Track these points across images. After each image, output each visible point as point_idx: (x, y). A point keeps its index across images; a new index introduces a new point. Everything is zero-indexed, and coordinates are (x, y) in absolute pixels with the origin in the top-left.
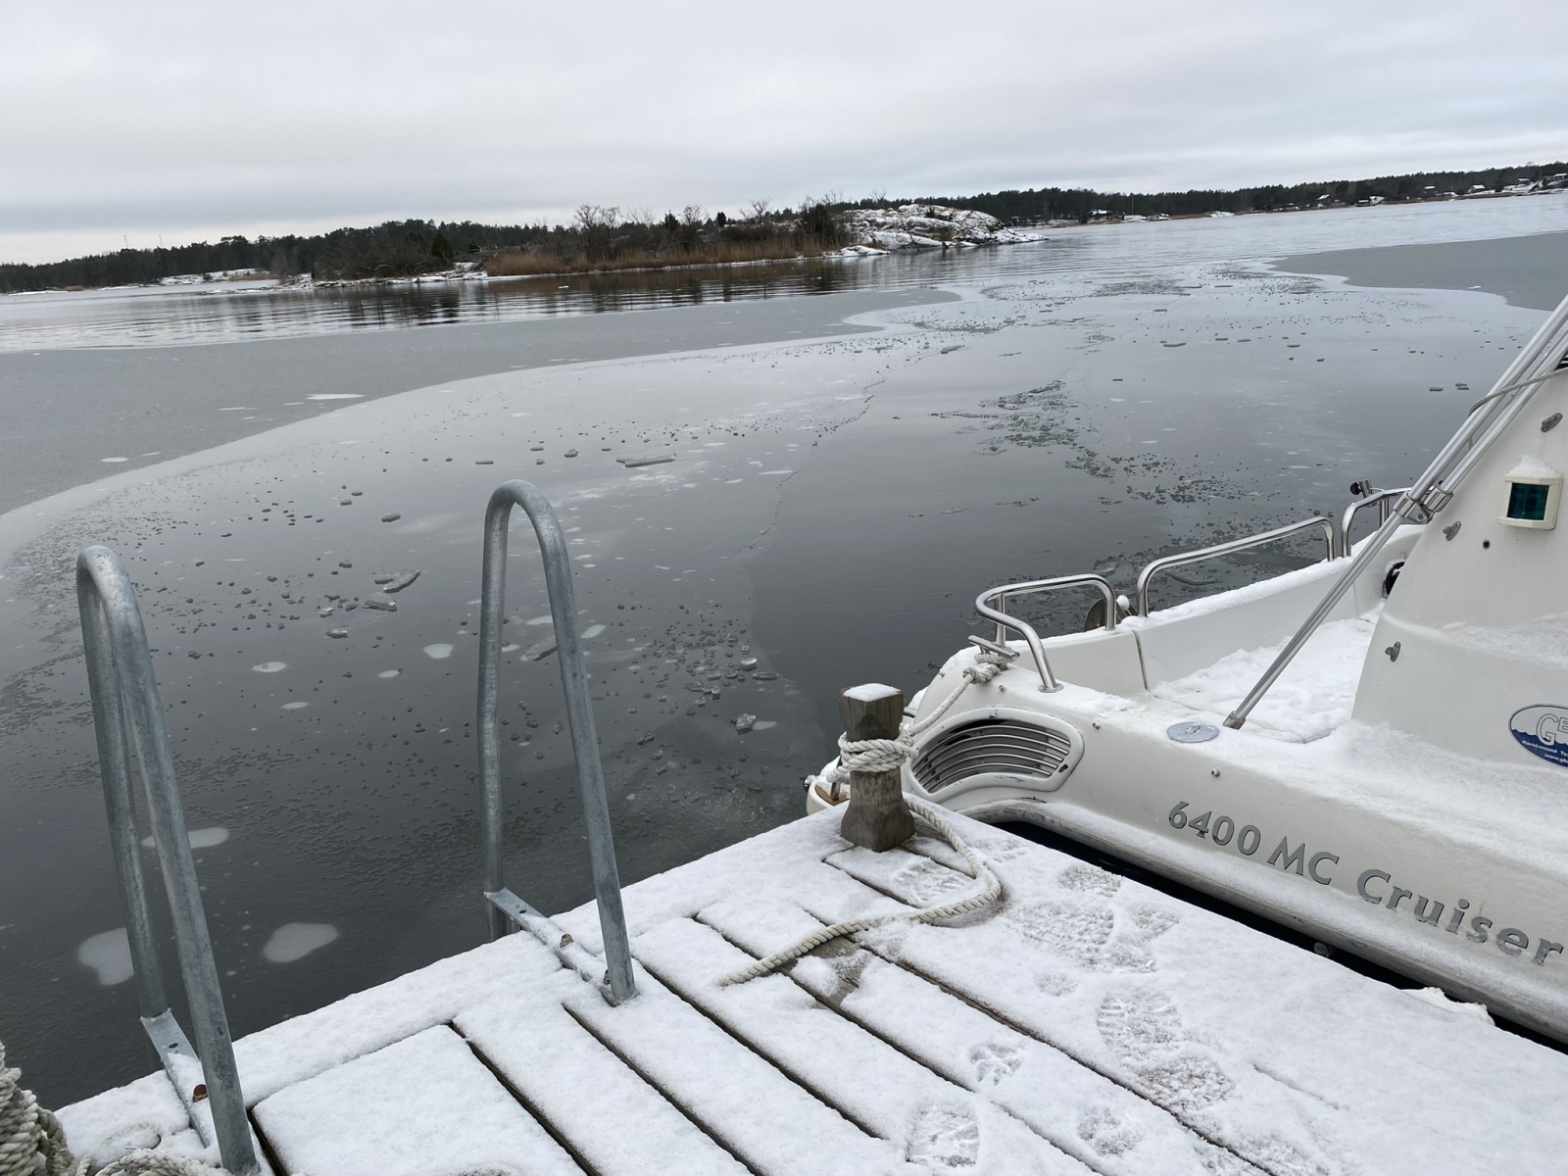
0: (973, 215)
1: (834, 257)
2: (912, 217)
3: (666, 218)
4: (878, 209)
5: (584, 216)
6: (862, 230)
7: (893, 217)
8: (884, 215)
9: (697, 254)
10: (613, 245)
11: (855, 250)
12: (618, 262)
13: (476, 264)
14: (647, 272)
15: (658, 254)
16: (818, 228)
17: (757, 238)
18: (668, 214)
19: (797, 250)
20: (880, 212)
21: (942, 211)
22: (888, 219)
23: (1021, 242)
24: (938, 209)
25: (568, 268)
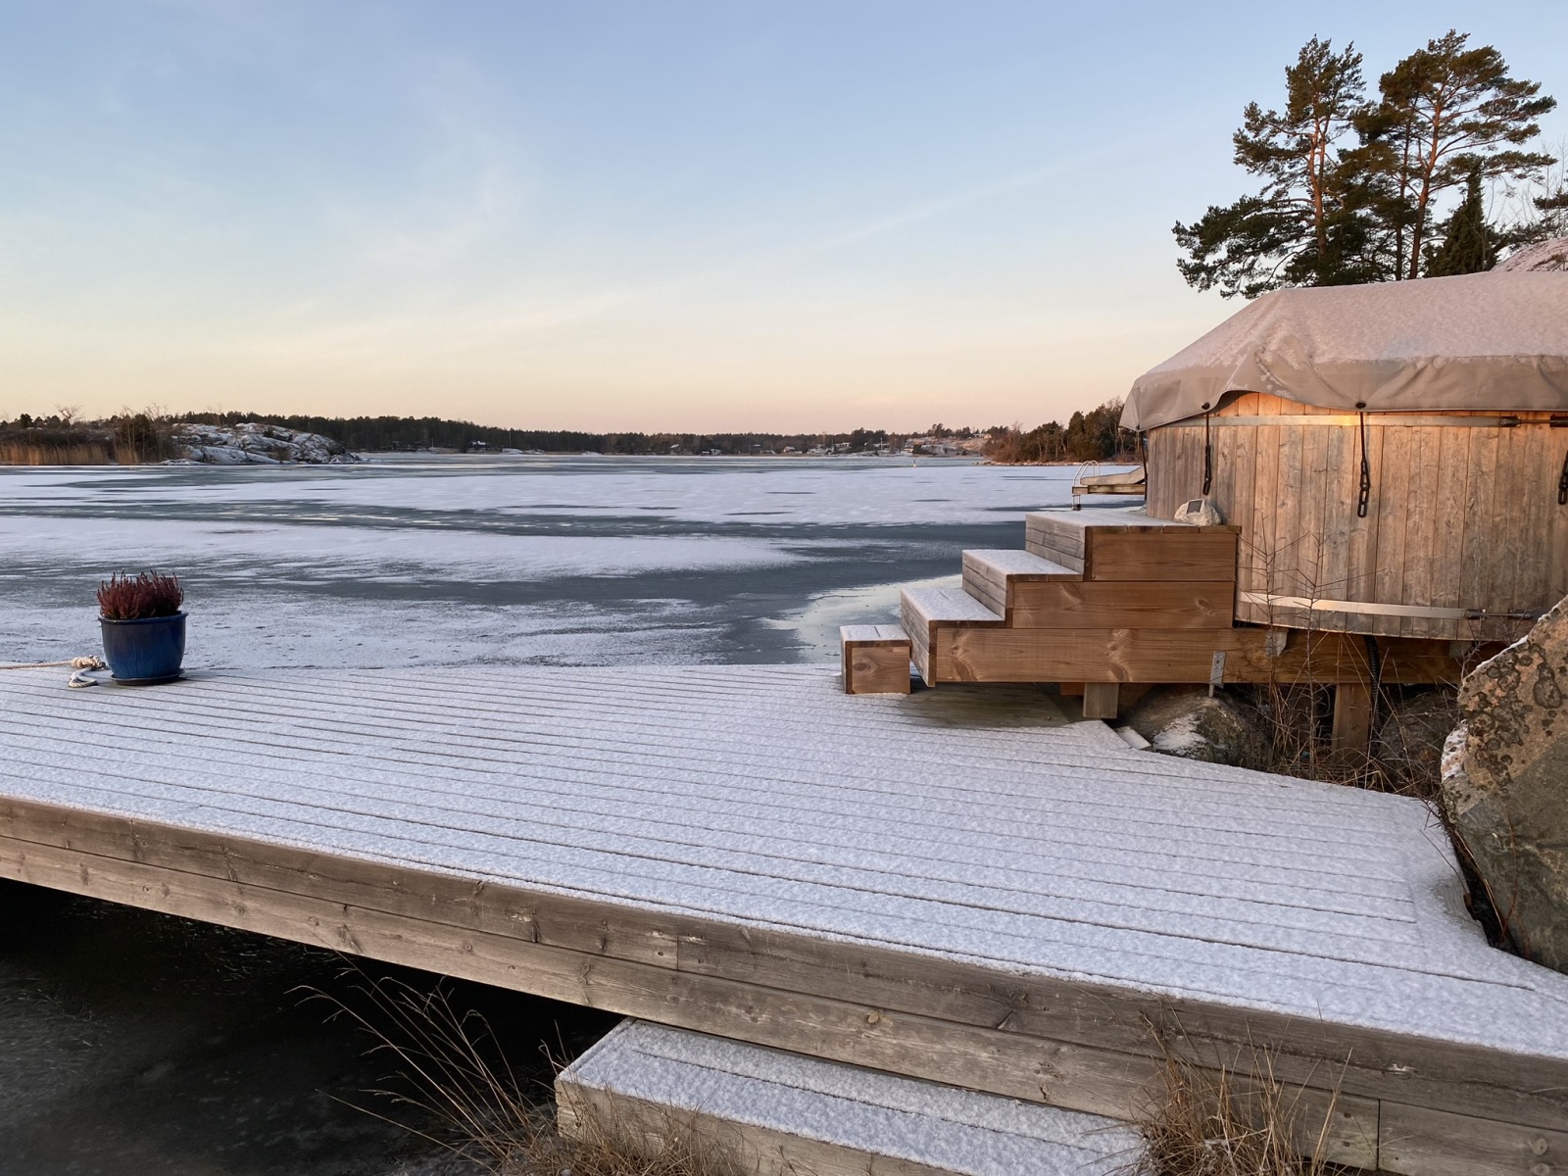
0: (314, 437)
2: (248, 436)
4: (212, 424)
6: (191, 445)
7: (228, 434)
8: (218, 431)
17: (63, 444)
19: (111, 458)
20: (213, 428)
21: (281, 432)
22: (222, 435)
24: (279, 430)
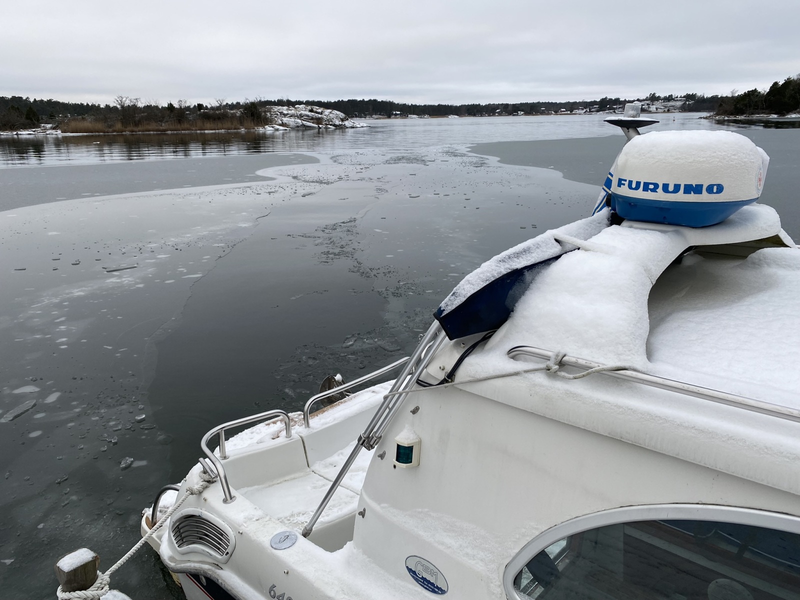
0: (333, 112)
1: (261, 130)
2: (302, 112)
3: (168, 104)
4: (284, 106)
5: (120, 102)
6: (276, 117)
7: (292, 111)
8: (287, 110)
9: (186, 125)
10: (137, 119)
11: (272, 127)
12: (140, 128)
13: (54, 126)
14: (157, 134)
15: (163, 124)
16: (252, 115)
17: (219, 118)
18: (169, 103)
19: (241, 125)
20: (285, 108)
21: (317, 109)
22: (290, 112)
23: (357, 127)
24: (315, 108)
25: (111, 130)
